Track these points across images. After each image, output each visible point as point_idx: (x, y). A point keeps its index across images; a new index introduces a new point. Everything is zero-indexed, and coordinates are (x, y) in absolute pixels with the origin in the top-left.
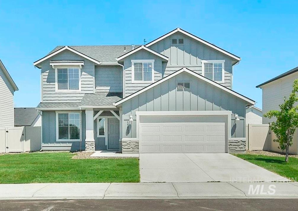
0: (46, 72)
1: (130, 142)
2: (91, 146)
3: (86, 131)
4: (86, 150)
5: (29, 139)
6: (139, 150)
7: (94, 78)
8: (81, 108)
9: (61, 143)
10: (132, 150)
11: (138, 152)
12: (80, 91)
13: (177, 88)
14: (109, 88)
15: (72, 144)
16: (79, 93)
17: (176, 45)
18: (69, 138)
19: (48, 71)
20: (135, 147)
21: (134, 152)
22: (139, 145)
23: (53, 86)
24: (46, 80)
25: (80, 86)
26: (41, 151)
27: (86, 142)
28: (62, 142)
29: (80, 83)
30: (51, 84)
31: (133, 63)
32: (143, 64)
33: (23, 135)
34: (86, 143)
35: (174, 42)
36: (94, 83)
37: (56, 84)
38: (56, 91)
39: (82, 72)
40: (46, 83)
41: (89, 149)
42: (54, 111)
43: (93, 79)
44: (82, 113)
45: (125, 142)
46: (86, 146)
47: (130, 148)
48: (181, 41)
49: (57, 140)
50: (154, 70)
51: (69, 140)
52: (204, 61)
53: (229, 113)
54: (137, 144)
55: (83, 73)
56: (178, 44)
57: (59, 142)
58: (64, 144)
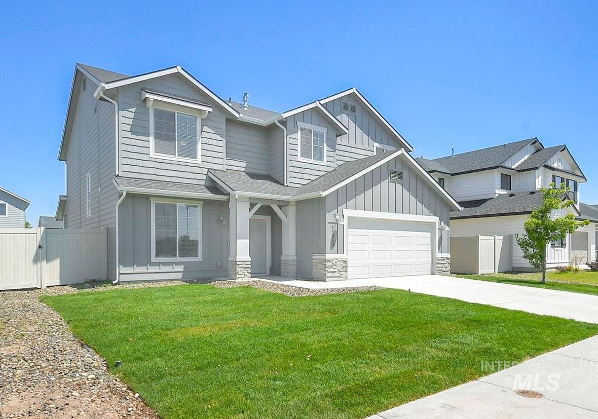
0: (129, 110)
1: (336, 261)
2: (246, 269)
3: (237, 240)
4: (238, 278)
5: (57, 257)
6: (347, 274)
7: (225, 140)
8: (239, 195)
9: (161, 266)
10: (339, 275)
11: (346, 279)
12: (200, 162)
13: (389, 178)
14: (244, 164)
15: (183, 267)
16: (198, 165)
17: (347, 112)
18: (178, 255)
19: (134, 110)
20: (343, 270)
21: (342, 279)
22: (347, 266)
23: (145, 144)
24: (128, 128)
25: (199, 152)
26: (116, 284)
27: (238, 263)
28: (165, 264)
29: (199, 146)
30: (141, 137)
31: (299, 128)
32: (312, 131)
33: (40, 247)
34: (238, 265)
35: (346, 107)
36: (223, 150)
37: (151, 139)
38: (151, 156)
39: (202, 125)
40: (129, 135)
41: (243, 276)
42: (147, 197)
43: (223, 144)
44: (203, 205)
45: (329, 261)
46: (238, 269)
47: (335, 272)
48: (353, 109)
49: (154, 259)
50: (327, 145)
51: (178, 259)
52: (376, 145)
53: (436, 219)
54: (345, 265)
55: (205, 128)
56: (349, 112)
57: (158, 264)
58: (167, 267)
